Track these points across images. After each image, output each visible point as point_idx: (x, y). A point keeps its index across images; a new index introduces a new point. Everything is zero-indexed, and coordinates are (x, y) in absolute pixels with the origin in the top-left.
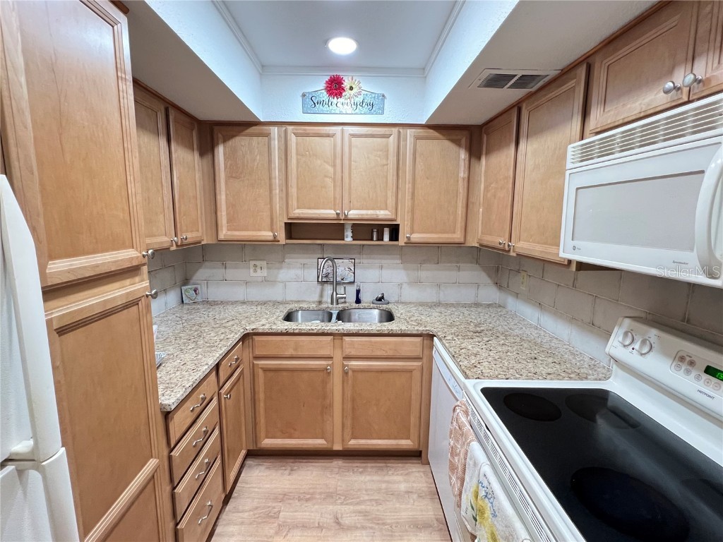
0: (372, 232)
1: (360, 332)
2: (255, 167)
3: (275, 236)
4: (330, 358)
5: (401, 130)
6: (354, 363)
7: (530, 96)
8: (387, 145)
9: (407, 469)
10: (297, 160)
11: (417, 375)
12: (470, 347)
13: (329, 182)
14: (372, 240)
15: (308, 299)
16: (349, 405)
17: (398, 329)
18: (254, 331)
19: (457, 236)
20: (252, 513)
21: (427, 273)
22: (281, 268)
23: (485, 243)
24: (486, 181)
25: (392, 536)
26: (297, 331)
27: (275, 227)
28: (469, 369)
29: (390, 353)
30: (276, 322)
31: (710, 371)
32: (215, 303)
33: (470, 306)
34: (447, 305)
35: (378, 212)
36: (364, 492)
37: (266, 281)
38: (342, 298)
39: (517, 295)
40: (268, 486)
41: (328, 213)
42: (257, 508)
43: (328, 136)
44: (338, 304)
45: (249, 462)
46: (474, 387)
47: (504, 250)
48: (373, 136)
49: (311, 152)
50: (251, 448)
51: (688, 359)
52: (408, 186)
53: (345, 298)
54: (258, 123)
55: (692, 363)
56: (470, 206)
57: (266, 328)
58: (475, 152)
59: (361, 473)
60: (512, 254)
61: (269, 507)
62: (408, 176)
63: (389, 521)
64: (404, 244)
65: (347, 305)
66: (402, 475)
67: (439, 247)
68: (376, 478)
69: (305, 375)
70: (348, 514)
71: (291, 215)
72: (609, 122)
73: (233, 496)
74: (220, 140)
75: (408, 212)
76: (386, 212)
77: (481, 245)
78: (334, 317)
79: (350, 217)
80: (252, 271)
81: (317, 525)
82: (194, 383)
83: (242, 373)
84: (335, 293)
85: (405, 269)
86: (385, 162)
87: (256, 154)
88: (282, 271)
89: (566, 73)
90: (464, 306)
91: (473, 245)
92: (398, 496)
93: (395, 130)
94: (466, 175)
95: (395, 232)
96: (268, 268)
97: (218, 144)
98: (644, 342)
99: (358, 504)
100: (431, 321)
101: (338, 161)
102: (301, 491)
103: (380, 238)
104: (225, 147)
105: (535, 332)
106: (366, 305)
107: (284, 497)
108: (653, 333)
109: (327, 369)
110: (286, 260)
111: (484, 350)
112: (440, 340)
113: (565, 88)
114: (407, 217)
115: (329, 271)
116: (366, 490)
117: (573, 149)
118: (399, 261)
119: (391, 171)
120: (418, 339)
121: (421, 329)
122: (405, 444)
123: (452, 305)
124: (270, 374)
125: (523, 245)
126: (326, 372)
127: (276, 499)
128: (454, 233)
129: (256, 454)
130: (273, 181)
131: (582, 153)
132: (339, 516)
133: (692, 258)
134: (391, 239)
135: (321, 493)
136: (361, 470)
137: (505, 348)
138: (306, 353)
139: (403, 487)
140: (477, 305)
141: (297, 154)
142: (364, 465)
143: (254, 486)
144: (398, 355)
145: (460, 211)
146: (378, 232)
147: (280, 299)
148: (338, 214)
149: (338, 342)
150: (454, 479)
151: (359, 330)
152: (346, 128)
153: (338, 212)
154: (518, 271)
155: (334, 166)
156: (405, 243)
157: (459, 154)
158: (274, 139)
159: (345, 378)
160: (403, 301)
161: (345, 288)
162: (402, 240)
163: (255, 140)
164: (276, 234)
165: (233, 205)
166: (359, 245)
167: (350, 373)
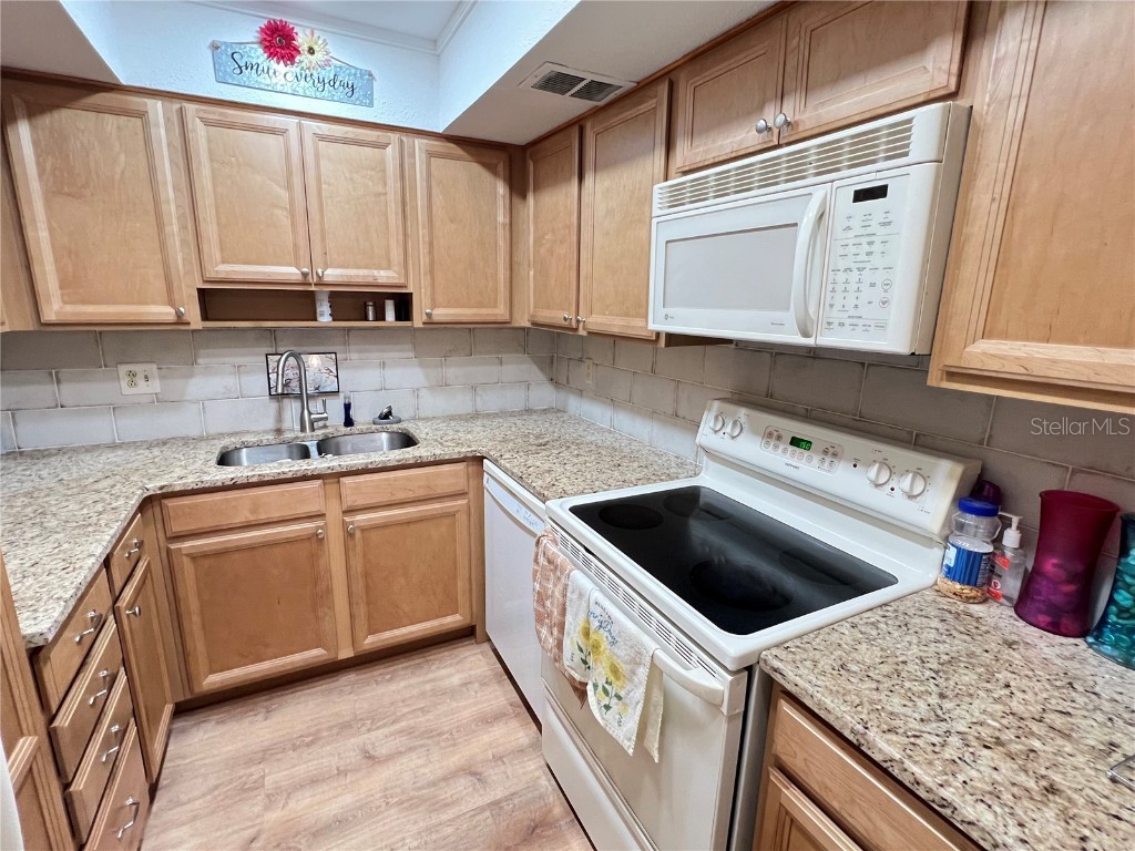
0: (366, 306)
1: (370, 466)
2: (117, 177)
3: (179, 315)
4: (321, 516)
5: (404, 139)
6: (360, 518)
7: (594, 113)
8: (383, 162)
9: (457, 656)
10: (213, 171)
11: (462, 518)
12: (538, 464)
13: (282, 216)
14: (366, 319)
15: (254, 429)
16: (359, 587)
17: (429, 453)
18: (164, 491)
19: (500, 312)
20: (209, 797)
21: (456, 371)
22: (190, 376)
23: (540, 320)
24: (536, 231)
25: (454, 745)
26: (255, 480)
27: (176, 296)
28: (547, 488)
29: (421, 493)
30: (206, 470)
31: (795, 442)
32: (39, 455)
33: (520, 413)
34: (489, 416)
35: (375, 272)
36: (401, 704)
37: (159, 401)
38: (321, 419)
39: (580, 393)
40: (230, 748)
41: (286, 272)
42: (216, 787)
43: (273, 131)
45: (179, 724)
46: (561, 508)
47: (571, 329)
48: (356, 142)
49: (240, 159)
50: (182, 699)
51: (775, 434)
52: (422, 232)
53: (326, 418)
54: (114, 87)
55: (779, 438)
56: (515, 267)
57: (191, 481)
58: (519, 187)
59: (388, 681)
60: (582, 332)
61: (240, 778)
62: (422, 216)
63: (446, 729)
64: (422, 326)
65: (330, 430)
66: (451, 665)
67: (471, 328)
68: (413, 681)
69: (277, 551)
70: (381, 740)
71: (211, 275)
72: (698, 159)
73: (160, 786)
74: (19, 111)
75: (425, 275)
76: (390, 273)
77: (533, 324)
78: (313, 451)
79: (326, 279)
80: (124, 384)
81: (336, 772)
82: (78, 589)
83: (148, 569)
84: (306, 412)
85: (422, 365)
86: (380, 189)
87: (116, 150)
88: (194, 381)
89: (644, 87)
90: (512, 414)
91: (523, 325)
92: (452, 693)
93: (394, 137)
94: (507, 221)
95: (404, 305)
96: (162, 378)
97: (14, 119)
98: (735, 423)
99: (394, 722)
100: (476, 439)
101: (297, 181)
102: (295, 736)
103: (380, 316)
104: (33, 128)
105: (610, 437)
106: (364, 427)
107: (265, 755)
108: (743, 413)
109: (317, 535)
110: (200, 361)
111: (557, 465)
112: (495, 462)
113: (644, 107)
114: (425, 281)
115: (291, 376)
116: (403, 701)
117: (660, 190)
118: (412, 354)
119: (393, 205)
120: (460, 466)
121: (463, 450)
122: (452, 621)
123: (496, 415)
124: (206, 563)
125: (597, 320)
126: (317, 540)
127: (250, 762)
128: (495, 306)
129: (193, 706)
130: (164, 207)
131: (671, 197)
132: (369, 747)
133: (789, 318)
134: (398, 318)
135: (330, 728)
136: (388, 677)
137: (581, 459)
138: (276, 515)
139: (456, 680)
140: (529, 411)
141: (212, 159)
142: (392, 668)
144: (432, 493)
145: (502, 274)
146: (374, 306)
147: (195, 432)
148: (305, 275)
149: (332, 488)
150: (544, 631)
151: (367, 464)
152: (306, 122)
153: (305, 270)
154: (581, 360)
155: (289, 187)
156: (424, 323)
157: (495, 188)
158: (157, 126)
159: (350, 543)
160: (422, 415)
161: (324, 402)
162: (418, 319)
163: (110, 121)
164: (182, 309)
165: (70, 252)
166: (344, 328)
167: (358, 534)
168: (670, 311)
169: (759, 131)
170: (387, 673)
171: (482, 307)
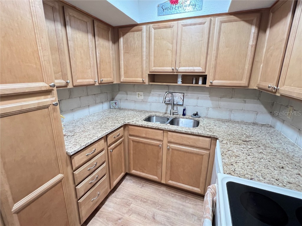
0: (193, 79)
1: (176, 131)
2: (136, 47)
3: (143, 81)
4: (162, 141)
5: (212, 19)
6: (173, 145)
8: (203, 29)
9: (196, 202)
10: (154, 42)
11: (205, 158)
12: (235, 151)
13: (169, 52)
14: (192, 83)
15: (160, 111)
17: (196, 132)
18: (129, 123)
19: (243, 82)
20: (121, 200)
21: (225, 103)
22: (149, 96)
23: (261, 87)
24: (267, 45)
26: (146, 126)
27: (143, 76)
28: (227, 165)
29: (191, 144)
30: (139, 120)
32: (124, 109)
34: (234, 122)
35: (194, 68)
36: (171, 207)
37: (143, 101)
38: (176, 112)
39: (283, 121)
40: (131, 190)
41: (168, 69)
42: (123, 199)
43: (170, 27)
44: (173, 114)
47: (272, 92)
48: (195, 24)
49: (161, 37)
50: (128, 172)
53: (177, 112)
54: (137, 25)
56: (255, 63)
57: (133, 123)
58: (262, 27)
59: (172, 197)
60: (278, 94)
61: (128, 200)
62: (215, 46)
64: (208, 86)
65: (178, 116)
66: (192, 204)
67: (233, 88)
68: (179, 202)
69: (150, 147)
70: (159, 215)
71: (151, 70)
73: (116, 190)
75: (212, 68)
76: (200, 68)
77: (259, 88)
78: (169, 121)
79: (179, 71)
80: (137, 96)
81: (144, 216)
82: (87, 144)
83: (123, 141)
84: (172, 109)
85: (211, 100)
86: (200, 39)
87: (136, 41)
88: (150, 97)
90: (245, 124)
91: (254, 88)
93: (208, 19)
94: (254, 43)
95: (205, 78)
96: (144, 96)
97: (120, 37)
99: (166, 212)
100: (219, 130)
101: (175, 41)
102: (143, 197)
103: (197, 82)
104: (123, 38)
106: (188, 117)
107: (135, 197)
109: (159, 146)
110: (152, 92)
111: (244, 154)
114: (212, 71)
115: (171, 99)
116: (172, 207)
118: (208, 96)
119: (204, 44)
120: (208, 140)
121: (210, 134)
122: (197, 190)
123: (238, 122)
124: (135, 143)
125: (286, 89)
126: (160, 148)
127: (132, 197)
128: (241, 80)
132: (156, 215)
134: (203, 83)
135: (151, 201)
136: (173, 195)
137: (261, 156)
138: (150, 137)
139: (191, 211)
140: (254, 124)
141: (155, 39)
142: (175, 193)
143: (125, 188)
144: (196, 145)
145: (247, 67)
146: (195, 79)
147: (148, 110)
148: (173, 69)
149: (165, 134)
151: (175, 130)
152: (180, 22)
153: (173, 68)
154: (287, 106)
155: (172, 44)
156: (210, 86)
157: (251, 30)
158: (144, 32)
159: (168, 152)
160: (209, 117)
161: (177, 108)
163: (136, 33)
164: (144, 79)
165: (126, 66)
166: (187, 86)
167: (170, 150)
170: (173, 194)
171: (235, 80)
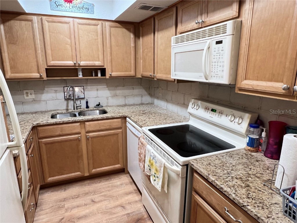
0: (92, 72)
1: (93, 119)
2: (25, 38)
3: (41, 76)
4: (79, 133)
5: (103, 23)
6: (91, 134)
7: (158, 14)
8: (97, 30)
9: (119, 177)
10: (50, 35)
11: (120, 135)
12: (142, 118)
13: (68, 47)
14: (92, 76)
15: (61, 109)
16: (90, 154)
17: (110, 116)
18: (38, 125)
19: (132, 73)
20: (50, 209)
21: (119, 91)
22: (43, 93)
23: (144, 75)
24: (142, 48)
25: (117, 199)
26: (61, 122)
27: (40, 71)
28: (143, 125)
29: (108, 127)
30: (48, 119)
31: (213, 110)
33: (139, 105)
34: (130, 105)
35: (95, 62)
38: (79, 106)
39: (158, 98)
40: (55, 198)
41: (70, 63)
42: (52, 207)
43: (66, 23)
44: (77, 109)
45: (41, 192)
46: (146, 129)
47: (152, 78)
48: (89, 25)
49: (57, 31)
50: (42, 184)
51: (208, 108)
52: (109, 50)
53: (81, 106)
54: (25, 14)
55: (208, 109)
56: (137, 59)
57: (45, 122)
58: (137, 35)
59: (99, 183)
60: (155, 79)
61: (58, 205)
62: (108, 45)
63: (115, 195)
64: (108, 78)
65: (82, 109)
66: (117, 179)
67: (124, 78)
68: (106, 183)
69: (68, 143)
70: (96, 197)
71: (49, 64)
72: (183, 30)
75: (109, 63)
76: (99, 62)
77: (143, 77)
78: (77, 115)
79: (81, 65)
80: (25, 96)
81: (84, 205)
84: (75, 104)
85: (109, 90)
86: (96, 38)
87: (25, 30)
88: (43, 95)
89: (169, 8)
90: (137, 105)
91: (139, 77)
92: (117, 186)
93: (100, 22)
94: (134, 45)
95: (103, 71)
96: (35, 94)
98: (197, 105)
99: (100, 193)
100: (124, 112)
101: (73, 37)
102: (73, 195)
103: (96, 75)
104: (4, 26)
105: (165, 111)
106: (92, 109)
107: (65, 200)
108: (200, 102)
109: (79, 139)
110: (46, 89)
111: (147, 119)
112: (129, 118)
113: (170, 14)
114: (109, 64)
115: (71, 93)
116: (103, 188)
117: (173, 38)
118: (106, 86)
119: (100, 42)
120: (120, 120)
121: (121, 115)
122: (118, 166)
123: (132, 105)
124: (48, 146)
125: (159, 75)
126: (78, 140)
127: (61, 201)
128: (131, 71)
130: (37, 46)
131: (176, 41)
132: (93, 199)
133: (202, 74)
134: (102, 76)
135: (82, 194)
136: (99, 182)
137: (155, 117)
139: (119, 183)
140: (142, 104)
141: (49, 32)
143: (47, 199)
145: (133, 62)
146: (95, 72)
147: (44, 110)
148: (75, 64)
149: (82, 125)
150: (141, 164)
152: (75, 20)
153: (75, 62)
154: (158, 88)
155: (70, 38)
156: (109, 77)
157: (130, 35)
158: (35, 23)
159: (88, 141)
160: (109, 105)
161: (80, 101)
162: (108, 76)
163: (23, 23)
164: (41, 74)
165: (13, 60)
166: (86, 79)
167: (90, 139)
168: (176, 73)
169: (196, 23)
170: (99, 181)
171: (126, 72)
